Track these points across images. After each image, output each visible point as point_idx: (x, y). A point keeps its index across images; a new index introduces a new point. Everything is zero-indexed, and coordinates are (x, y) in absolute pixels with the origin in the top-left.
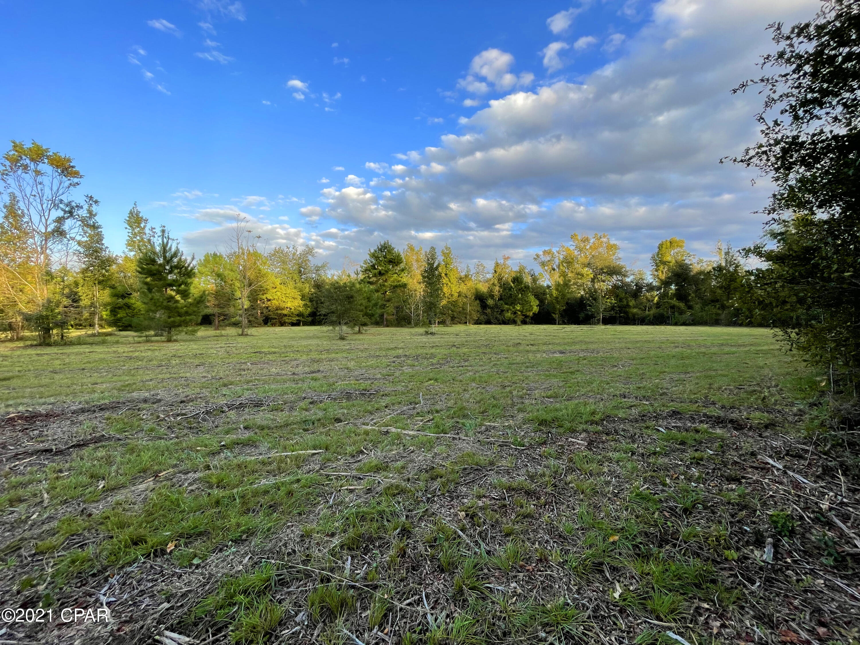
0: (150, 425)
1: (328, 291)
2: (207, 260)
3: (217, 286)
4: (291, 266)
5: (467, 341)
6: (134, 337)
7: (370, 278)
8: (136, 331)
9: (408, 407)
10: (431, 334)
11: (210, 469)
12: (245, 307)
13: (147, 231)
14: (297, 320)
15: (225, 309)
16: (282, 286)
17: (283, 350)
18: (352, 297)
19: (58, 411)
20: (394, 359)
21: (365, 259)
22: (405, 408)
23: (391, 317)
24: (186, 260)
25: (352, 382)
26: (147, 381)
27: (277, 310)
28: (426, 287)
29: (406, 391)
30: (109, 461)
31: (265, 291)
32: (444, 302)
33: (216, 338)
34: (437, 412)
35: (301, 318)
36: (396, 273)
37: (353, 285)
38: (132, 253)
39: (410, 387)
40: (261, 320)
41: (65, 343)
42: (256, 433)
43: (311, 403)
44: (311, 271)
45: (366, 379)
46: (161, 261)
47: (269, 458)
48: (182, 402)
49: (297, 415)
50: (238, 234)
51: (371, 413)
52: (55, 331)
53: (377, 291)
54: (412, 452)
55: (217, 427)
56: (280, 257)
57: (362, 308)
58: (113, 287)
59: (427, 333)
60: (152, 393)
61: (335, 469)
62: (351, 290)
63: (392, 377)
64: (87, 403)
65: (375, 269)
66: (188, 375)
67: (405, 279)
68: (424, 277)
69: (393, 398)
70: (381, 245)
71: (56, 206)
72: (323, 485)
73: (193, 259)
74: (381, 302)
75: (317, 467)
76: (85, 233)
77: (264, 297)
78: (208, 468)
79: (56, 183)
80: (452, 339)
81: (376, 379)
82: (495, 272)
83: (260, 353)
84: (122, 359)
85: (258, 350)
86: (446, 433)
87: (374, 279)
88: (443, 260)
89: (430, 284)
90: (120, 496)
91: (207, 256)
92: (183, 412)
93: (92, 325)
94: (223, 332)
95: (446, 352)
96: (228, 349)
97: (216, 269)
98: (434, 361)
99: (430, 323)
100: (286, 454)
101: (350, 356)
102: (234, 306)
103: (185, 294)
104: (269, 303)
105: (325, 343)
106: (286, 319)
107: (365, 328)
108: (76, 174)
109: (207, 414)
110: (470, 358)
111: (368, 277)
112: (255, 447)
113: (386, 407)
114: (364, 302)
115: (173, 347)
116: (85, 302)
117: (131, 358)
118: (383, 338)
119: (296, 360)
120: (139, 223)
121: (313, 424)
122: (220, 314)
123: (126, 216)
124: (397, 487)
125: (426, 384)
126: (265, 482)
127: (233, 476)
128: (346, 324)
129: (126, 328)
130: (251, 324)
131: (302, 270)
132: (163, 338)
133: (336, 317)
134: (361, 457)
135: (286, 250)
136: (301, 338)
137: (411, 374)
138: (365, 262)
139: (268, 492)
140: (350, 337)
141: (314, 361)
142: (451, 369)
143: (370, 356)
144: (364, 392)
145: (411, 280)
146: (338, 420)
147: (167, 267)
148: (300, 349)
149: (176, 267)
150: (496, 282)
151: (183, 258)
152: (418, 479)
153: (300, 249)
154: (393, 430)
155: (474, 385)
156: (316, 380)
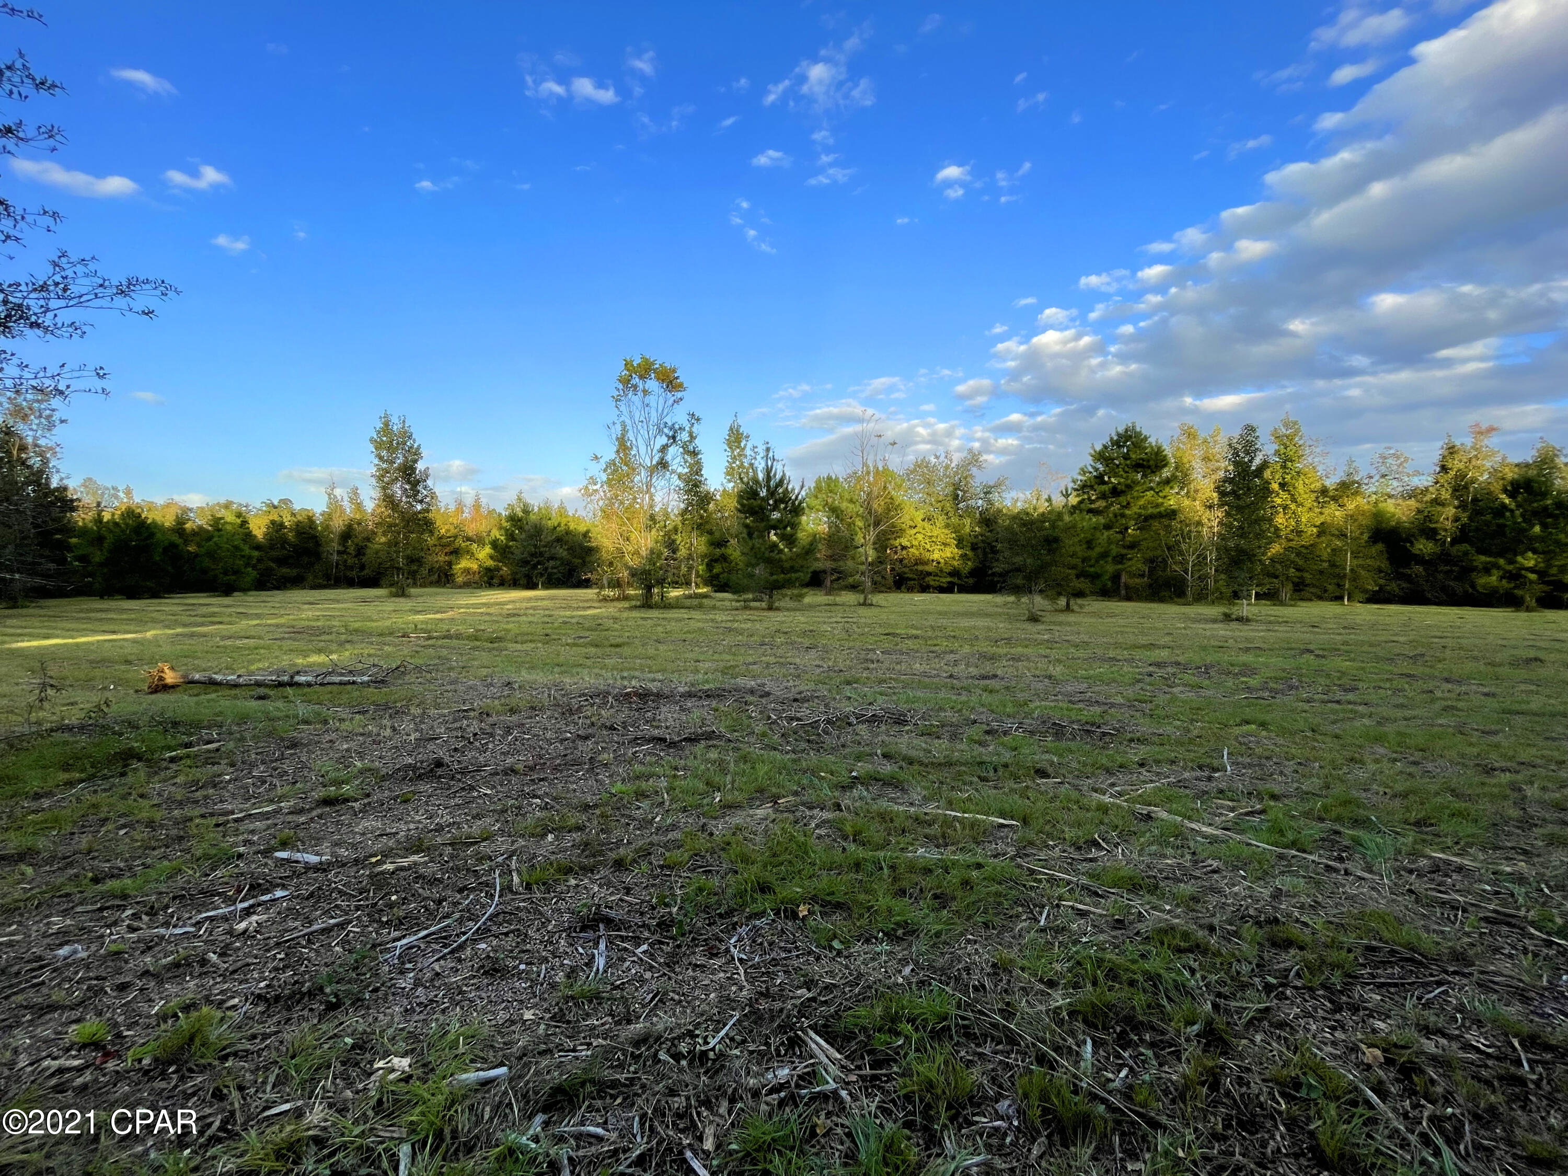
0: (759, 728)
1: (1008, 529)
2: (818, 488)
3: (830, 528)
4: (942, 489)
5: (1345, 643)
6: (731, 601)
7: (1092, 502)
8: (734, 593)
9: (1194, 774)
10: (1239, 619)
11: (841, 810)
12: (870, 559)
13: (748, 452)
14: (949, 583)
15: (841, 563)
16: (926, 524)
17: (930, 634)
18: (1056, 540)
19: (666, 691)
20: (1151, 669)
21: (1082, 465)
22: (1187, 775)
23: (1137, 581)
24: (793, 489)
25: (1061, 704)
26: (750, 664)
27: (916, 564)
28: (1228, 514)
29: (1186, 739)
30: (722, 768)
31: (900, 533)
32: (1276, 549)
33: (827, 608)
34: (1274, 797)
35: (955, 580)
36: (1152, 489)
37: (1060, 515)
38: (732, 484)
39: (1196, 732)
40: (890, 580)
41: (666, 605)
42: (901, 768)
43: (988, 732)
44: (975, 496)
45: (1090, 703)
46: (763, 493)
47: (926, 814)
48: (795, 700)
49: (963, 750)
50: (862, 443)
51: (1109, 772)
52: (656, 590)
53: (1107, 527)
54: (1214, 871)
55: (843, 746)
56: (923, 474)
57: (1077, 561)
58: (710, 533)
59: (1227, 618)
60: (759, 681)
61: (1045, 863)
62: (1053, 526)
63: (1149, 706)
64: (693, 685)
65: (1104, 483)
66: (798, 661)
67: (1173, 499)
68: (1222, 494)
69: (1157, 749)
70: (1118, 435)
71: (660, 431)
72: (1024, 886)
73: (802, 487)
74: (1115, 550)
75: (1011, 851)
76: (686, 462)
77: (897, 543)
78: (838, 807)
79: (661, 401)
80: (1302, 635)
81: (1112, 705)
82: (1444, 469)
83: (894, 635)
84: (721, 631)
85: (891, 631)
86: (1304, 851)
87: (1101, 504)
88: (1277, 453)
89: (1239, 509)
90: (737, 819)
91: (818, 482)
92: (798, 715)
93: (688, 584)
94: (838, 599)
95: (1289, 664)
96: (847, 625)
97: (830, 500)
98: (1254, 682)
99: (1236, 595)
100: (953, 813)
101: (1054, 654)
102: (853, 558)
103: (790, 540)
104: (904, 552)
105: (1001, 625)
106: (930, 580)
107: (1080, 601)
108: (680, 387)
109: (828, 723)
110: (1360, 685)
111: (1089, 499)
112: (902, 790)
113: (1142, 765)
114: (1080, 550)
115: (776, 617)
116: (683, 552)
117: (730, 630)
118: (1122, 622)
119: (952, 652)
120: (740, 442)
121: (996, 771)
122: (834, 570)
123: (725, 433)
124: (1186, 936)
125: (1237, 731)
126: (923, 853)
127: (875, 831)
128: (1041, 591)
129: (722, 587)
130: (878, 587)
131: (960, 493)
132: (764, 605)
133: (1024, 578)
134: (1094, 853)
135: (933, 460)
136: (958, 614)
137: (1194, 705)
138: (1083, 472)
139: (930, 871)
140: (1048, 617)
141: (983, 657)
142: (1306, 706)
143: (1094, 658)
144: (1088, 727)
145: (1187, 502)
146: (1042, 773)
147: (771, 502)
148: (957, 633)
149: (782, 501)
150: (1446, 495)
151: (790, 487)
152: (1236, 934)
153: (957, 458)
154: (1164, 815)
155: (1382, 751)
156: (991, 692)
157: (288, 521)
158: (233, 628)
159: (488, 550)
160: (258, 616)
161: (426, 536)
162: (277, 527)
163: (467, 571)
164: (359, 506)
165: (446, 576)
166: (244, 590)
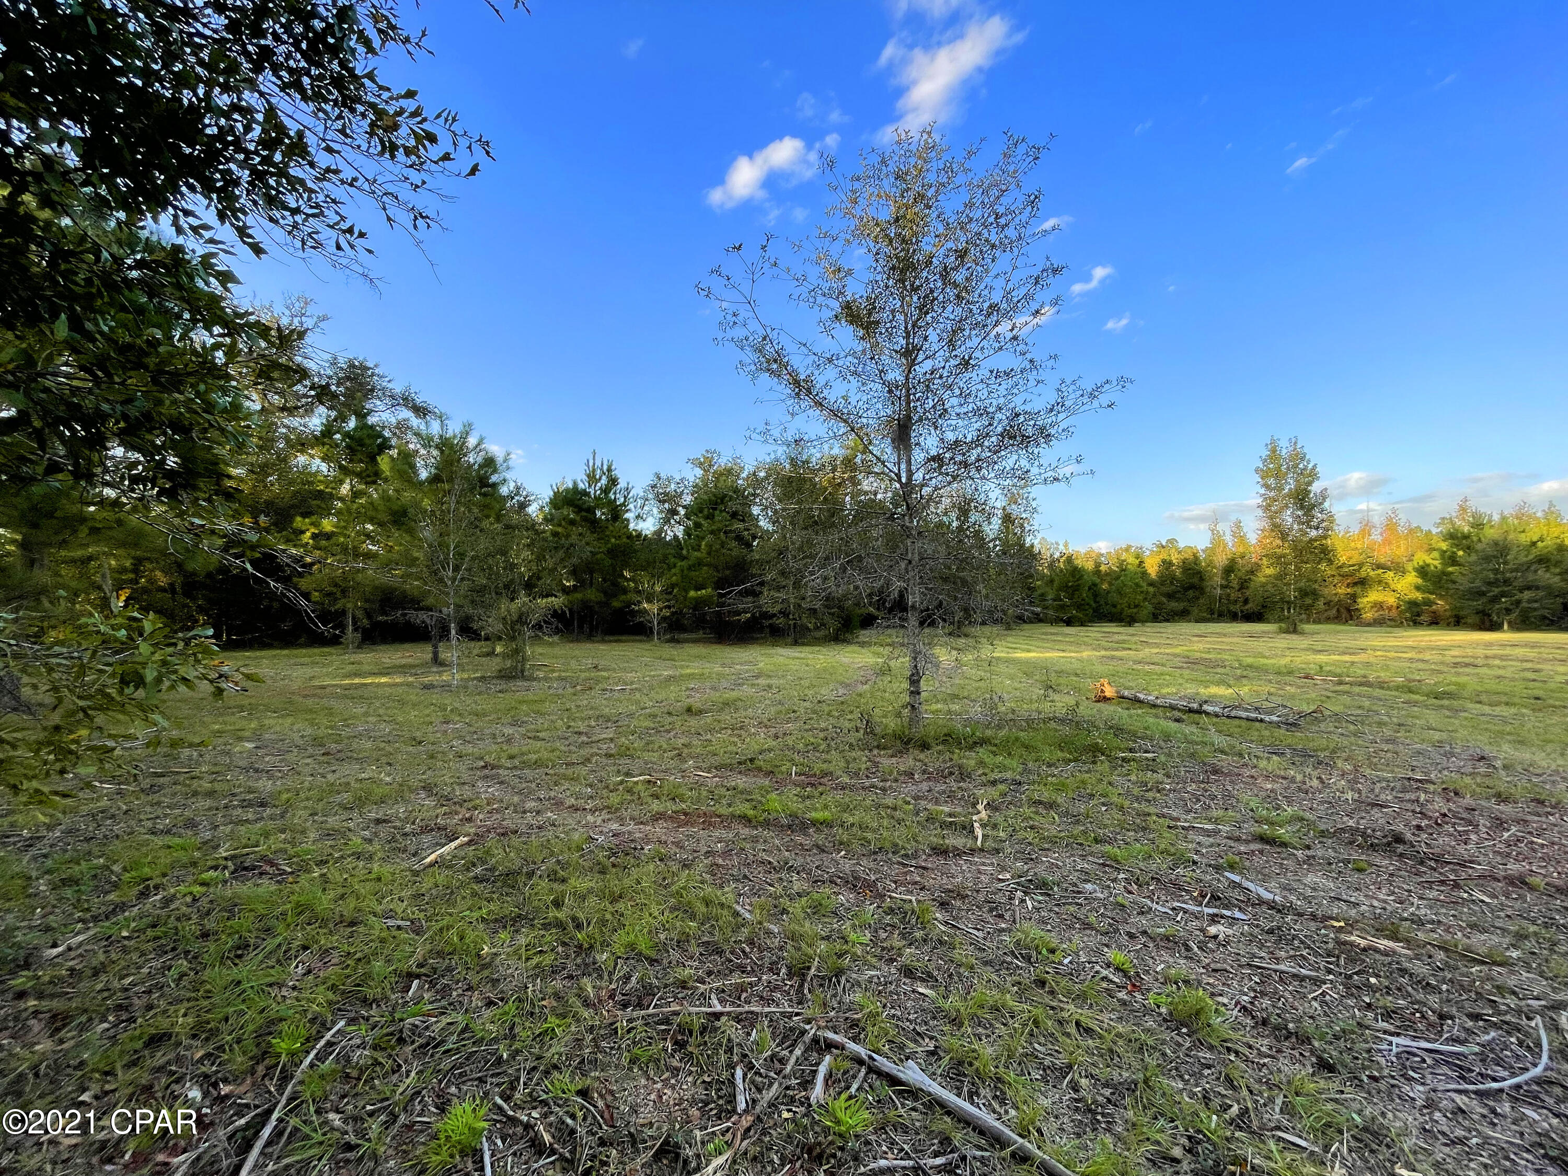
157: (1175, 559)
158: (1141, 655)
159: (1412, 578)
160: (1157, 645)
161: (1323, 566)
162: (1167, 564)
163: (1379, 606)
164: (1242, 539)
165: (1349, 611)
166: (1143, 622)
